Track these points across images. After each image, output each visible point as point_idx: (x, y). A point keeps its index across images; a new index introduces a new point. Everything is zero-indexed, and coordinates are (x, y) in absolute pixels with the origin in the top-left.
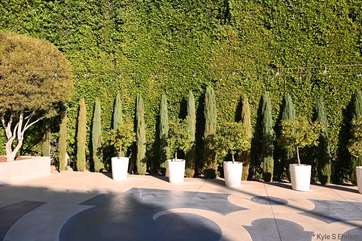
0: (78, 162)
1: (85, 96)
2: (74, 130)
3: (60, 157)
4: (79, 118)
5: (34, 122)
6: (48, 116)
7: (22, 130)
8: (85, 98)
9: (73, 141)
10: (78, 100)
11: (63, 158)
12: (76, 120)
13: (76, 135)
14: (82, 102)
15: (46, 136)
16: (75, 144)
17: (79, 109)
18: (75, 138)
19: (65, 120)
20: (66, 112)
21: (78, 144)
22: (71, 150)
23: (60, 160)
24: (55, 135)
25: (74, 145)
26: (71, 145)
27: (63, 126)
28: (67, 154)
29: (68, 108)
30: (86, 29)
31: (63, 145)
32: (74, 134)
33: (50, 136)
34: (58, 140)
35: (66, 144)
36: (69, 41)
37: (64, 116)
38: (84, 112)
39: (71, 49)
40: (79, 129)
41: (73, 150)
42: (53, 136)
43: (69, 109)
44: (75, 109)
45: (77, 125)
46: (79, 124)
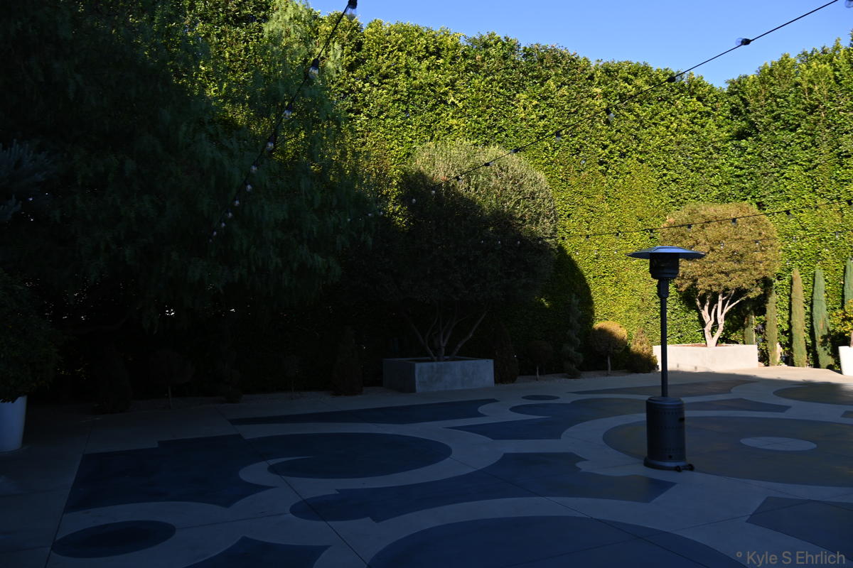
0: (795, 355)
1: (800, 263)
2: (787, 312)
3: (770, 347)
4: (793, 295)
5: (734, 304)
6: (751, 296)
7: (722, 312)
8: (800, 266)
9: (785, 327)
10: (790, 270)
11: (774, 349)
12: (788, 298)
13: (790, 319)
14: (796, 273)
15: (748, 320)
16: (790, 330)
17: (791, 283)
18: (789, 323)
19: (773, 298)
20: (774, 287)
21: (794, 331)
22: (785, 339)
23: (769, 352)
24: (760, 319)
25: (789, 333)
26: (783, 332)
27: (771, 306)
28: (778, 345)
29: (777, 281)
30: (794, 171)
31: (773, 332)
32: (786, 317)
33: (754, 319)
34: (764, 325)
35: (777, 331)
36: (772, 190)
37: (771, 293)
38: (799, 285)
39: (775, 201)
40: (793, 310)
41: (787, 339)
42: (757, 320)
43: (777, 283)
44: (787, 282)
45: (790, 305)
46: (792, 303)
